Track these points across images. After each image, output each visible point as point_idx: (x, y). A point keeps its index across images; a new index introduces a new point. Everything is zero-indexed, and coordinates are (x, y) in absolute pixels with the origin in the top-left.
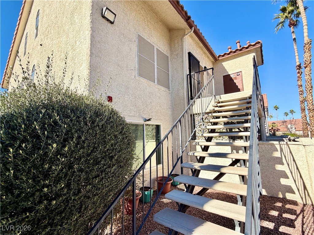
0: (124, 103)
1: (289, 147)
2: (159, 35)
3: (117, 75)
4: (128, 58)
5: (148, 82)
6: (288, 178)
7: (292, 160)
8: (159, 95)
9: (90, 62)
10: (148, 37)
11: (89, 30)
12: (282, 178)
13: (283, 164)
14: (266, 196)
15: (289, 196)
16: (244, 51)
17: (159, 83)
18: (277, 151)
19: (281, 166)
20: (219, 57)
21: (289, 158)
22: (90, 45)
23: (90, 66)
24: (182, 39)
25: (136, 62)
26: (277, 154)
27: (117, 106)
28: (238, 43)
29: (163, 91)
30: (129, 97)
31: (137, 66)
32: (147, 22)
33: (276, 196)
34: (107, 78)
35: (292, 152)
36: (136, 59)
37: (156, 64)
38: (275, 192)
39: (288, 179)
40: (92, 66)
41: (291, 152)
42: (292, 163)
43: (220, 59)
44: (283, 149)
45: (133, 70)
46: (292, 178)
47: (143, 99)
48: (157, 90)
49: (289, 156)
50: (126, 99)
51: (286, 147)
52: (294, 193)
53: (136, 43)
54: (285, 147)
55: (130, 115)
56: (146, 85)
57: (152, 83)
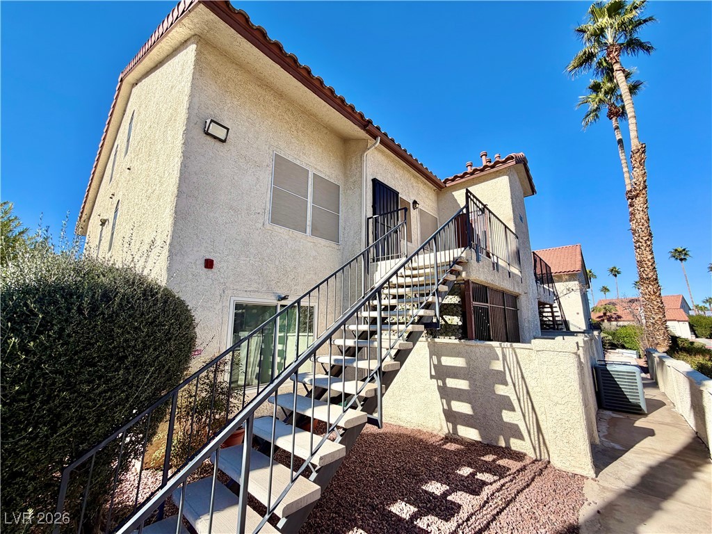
0: (238, 270)
1: (515, 353)
2: (320, 150)
3: (226, 223)
4: (252, 194)
5: (291, 232)
6: (513, 410)
7: (520, 376)
8: (314, 253)
9: (176, 205)
10: (297, 157)
11: (179, 156)
12: (505, 409)
13: (506, 384)
14: (480, 442)
15: (516, 445)
16: (487, 172)
17: (315, 232)
18: (498, 359)
19: (504, 387)
20: (445, 182)
21: (516, 374)
22: (178, 179)
23: (176, 212)
24: (361, 157)
25: (268, 199)
26: (498, 366)
27: (222, 275)
28: (484, 157)
29: (324, 246)
30: (248, 259)
31: (269, 206)
32: (295, 132)
33: (495, 444)
34: (206, 230)
35: (521, 363)
36: (269, 195)
37: (310, 200)
38: (494, 435)
39: (514, 413)
40: (179, 213)
41: (518, 362)
42: (520, 383)
43: (447, 185)
44: (506, 357)
45: (261, 213)
46: (520, 410)
47: (277, 263)
48: (310, 244)
49: (515, 369)
50: (242, 262)
51: (511, 352)
52: (521, 438)
53: (271, 168)
54: (509, 352)
55: (249, 289)
56: (287, 237)
57: (300, 234)
